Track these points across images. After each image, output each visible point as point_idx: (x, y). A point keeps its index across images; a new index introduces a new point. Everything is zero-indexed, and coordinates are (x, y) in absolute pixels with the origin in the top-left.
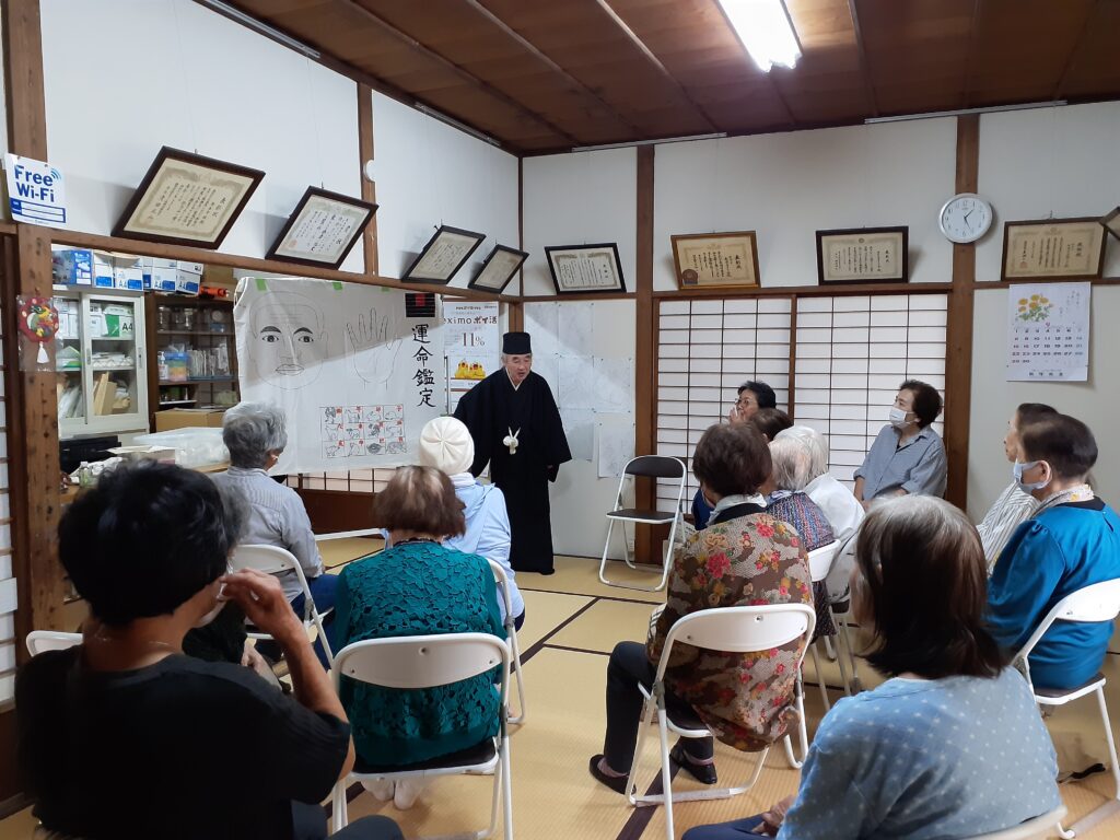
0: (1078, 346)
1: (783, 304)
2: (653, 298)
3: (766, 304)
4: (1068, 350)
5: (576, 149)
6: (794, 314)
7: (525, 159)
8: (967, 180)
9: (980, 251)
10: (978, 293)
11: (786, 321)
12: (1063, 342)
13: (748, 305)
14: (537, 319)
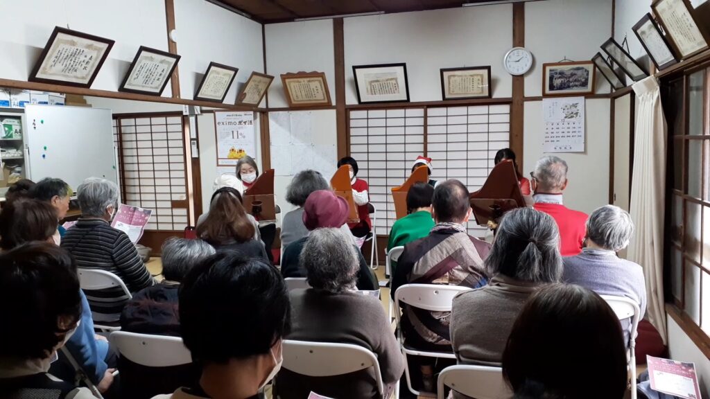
0: (579, 132)
1: (420, 112)
2: (346, 109)
3: (410, 112)
4: (574, 134)
5: (297, 20)
6: (426, 117)
7: (266, 26)
8: (519, 40)
9: (527, 80)
10: (526, 104)
11: (421, 121)
12: (571, 130)
14: (277, 122)
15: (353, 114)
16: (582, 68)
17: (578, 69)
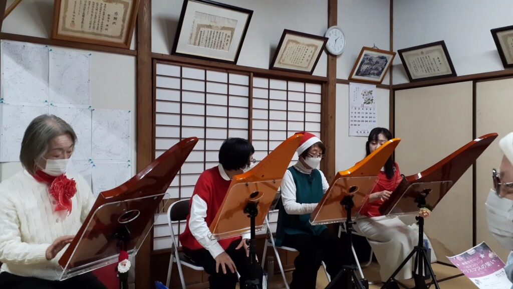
1: (243, 79)
2: (153, 59)
3: (235, 78)
6: (250, 87)
8: (334, 20)
9: (338, 60)
10: (338, 85)
11: (245, 91)
13: (222, 76)
15: (161, 68)
16: (385, 58)
17: (382, 58)
